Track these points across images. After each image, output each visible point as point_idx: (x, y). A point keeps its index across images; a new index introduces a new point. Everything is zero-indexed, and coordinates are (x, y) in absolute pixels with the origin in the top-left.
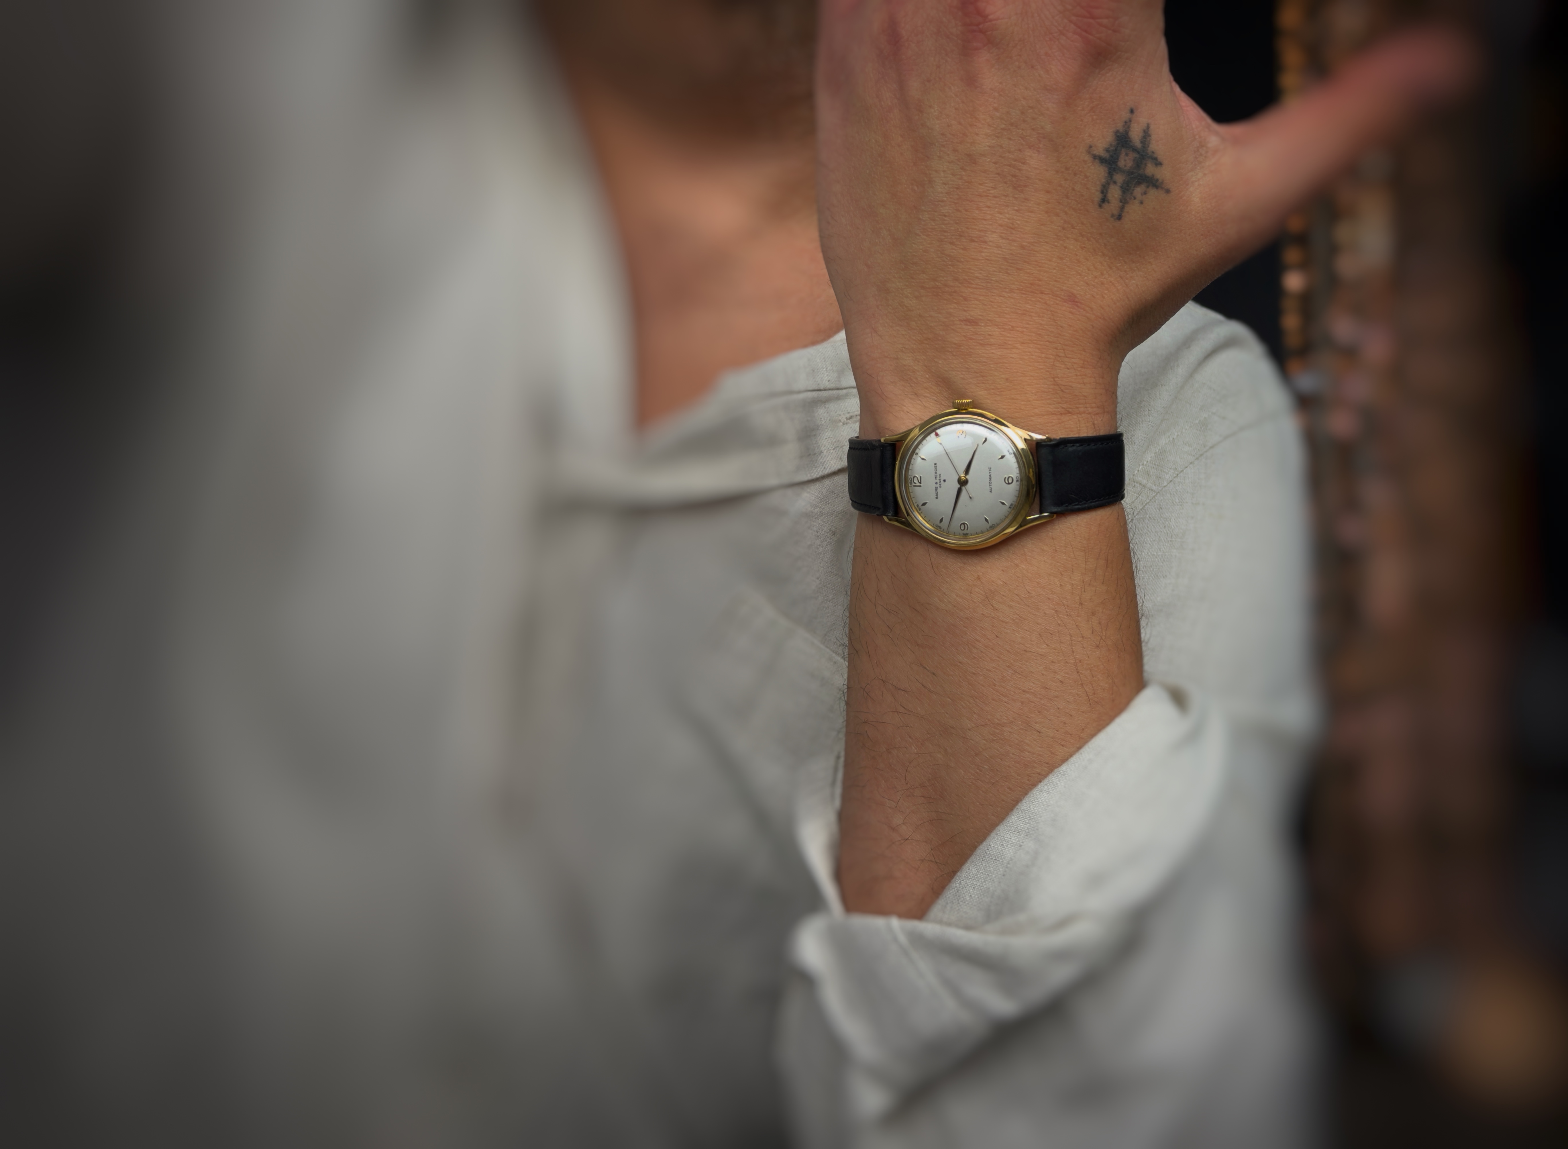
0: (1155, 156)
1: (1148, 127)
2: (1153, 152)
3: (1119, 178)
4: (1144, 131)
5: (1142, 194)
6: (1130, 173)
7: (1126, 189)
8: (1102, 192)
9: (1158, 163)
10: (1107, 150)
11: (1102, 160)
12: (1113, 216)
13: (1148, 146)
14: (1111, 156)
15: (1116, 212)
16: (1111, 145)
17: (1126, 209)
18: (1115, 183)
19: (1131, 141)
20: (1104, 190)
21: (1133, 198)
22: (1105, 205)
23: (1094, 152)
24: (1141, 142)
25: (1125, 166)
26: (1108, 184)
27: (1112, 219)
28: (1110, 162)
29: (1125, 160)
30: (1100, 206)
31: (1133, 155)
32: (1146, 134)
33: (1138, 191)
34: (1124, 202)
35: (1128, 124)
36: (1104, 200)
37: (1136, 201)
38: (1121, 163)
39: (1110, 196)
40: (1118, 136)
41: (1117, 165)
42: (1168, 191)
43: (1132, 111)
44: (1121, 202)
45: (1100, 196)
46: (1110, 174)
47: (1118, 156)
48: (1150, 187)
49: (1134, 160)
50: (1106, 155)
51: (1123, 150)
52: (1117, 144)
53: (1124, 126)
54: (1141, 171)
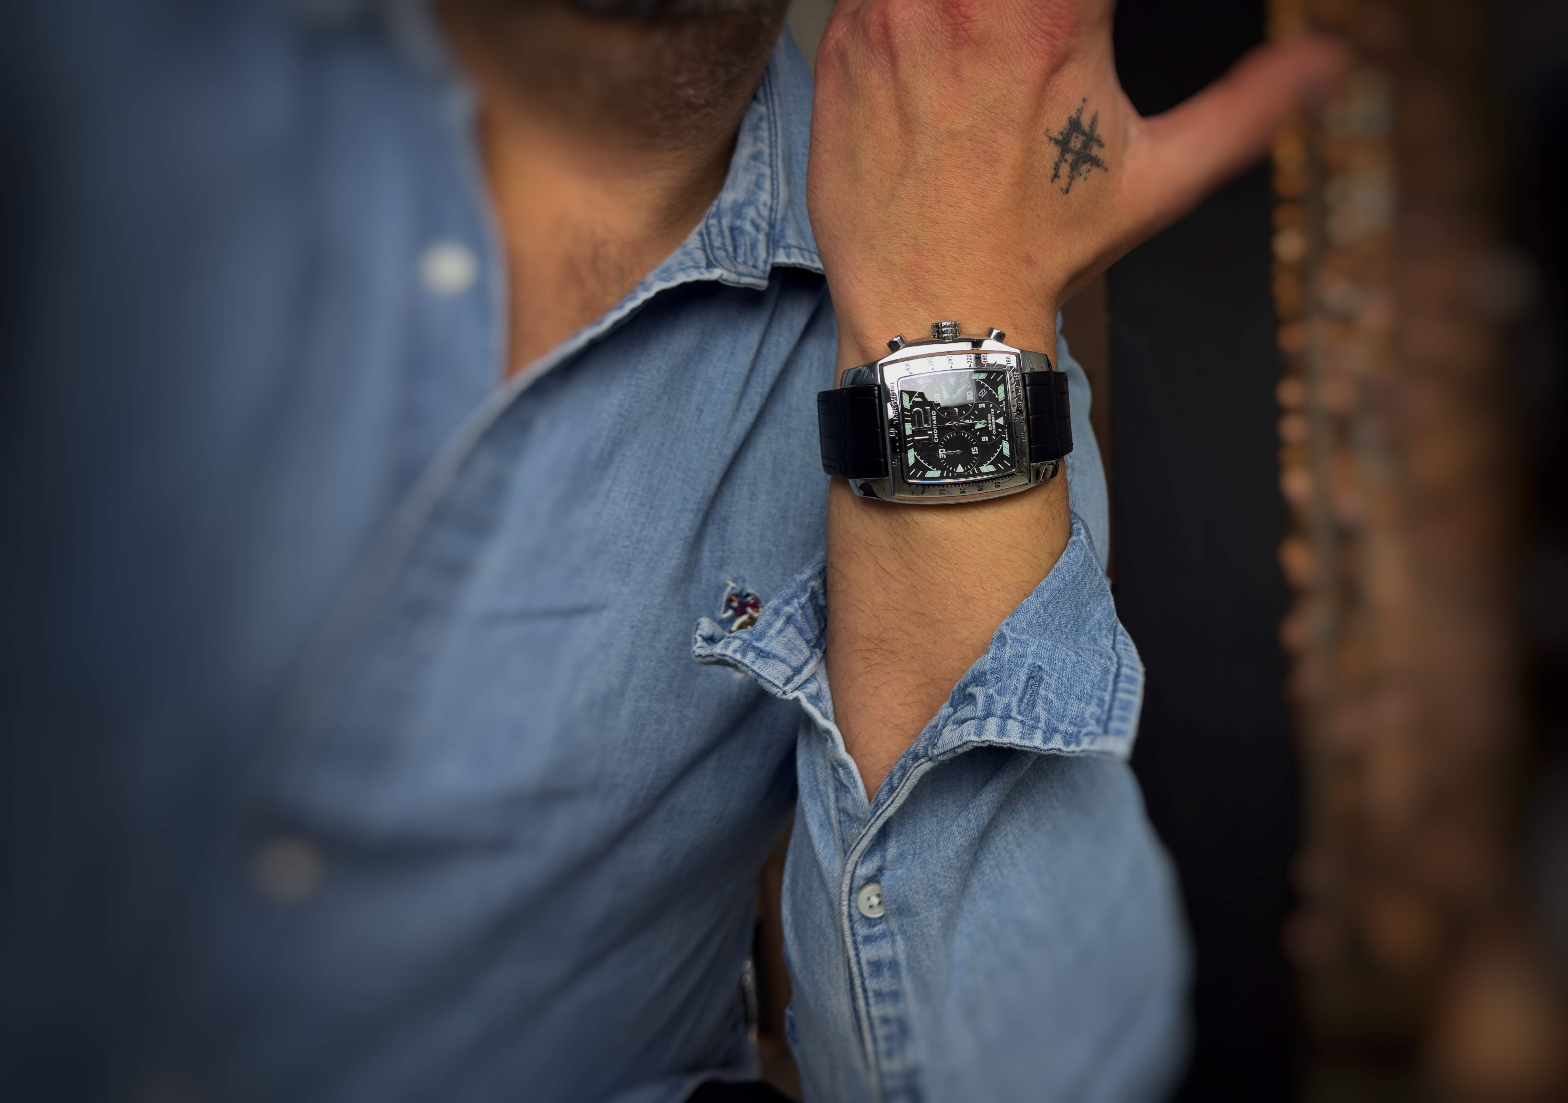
0: (1100, 139)
1: (1096, 113)
2: (1098, 136)
3: (1069, 157)
4: (1093, 118)
5: (1086, 172)
6: (1077, 153)
7: (1074, 167)
8: (1055, 169)
9: (1101, 145)
10: (1062, 133)
11: (1057, 142)
12: (1062, 190)
13: (1095, 130)
14: (1064, 138)
15: (1064, 187)
16: (1065, 129)
17: (1073, 184)
18: (1066, 161)
19: (1081, 126)
20: (1057, 168)
21: (1079, 175)
22: (1056, 180)
23: (1051, 135)
24: (1090, 127)
25: (1075, 147)
26: (1060, 161)
27: (1061, 192)
28: (1063, 143)
29: (1075, 142)
30: (1052, 181)
31: (1082, 138)
32: (1094, 121)
33: (1084, 169)
34: (1072, 178)
35: (1080, 111)
36: (1056, 176)
37: (1082, 178)
38: (1072, 144)
39: (1061, 173)
40: (1071, 122)
41: (1068, 146)
42: (1106, 170)
43: (1084, 100)
44: (1069, 177)
45: (1053, 172)
46: (1063, 154)
47: (1070, 139)
48: (1094, 166)
49: (1083, 142)
50: (1060, 137)
51: (1074, 133)
52: (1070, 128)
53: (1076, 113)
54: (1088, 152)
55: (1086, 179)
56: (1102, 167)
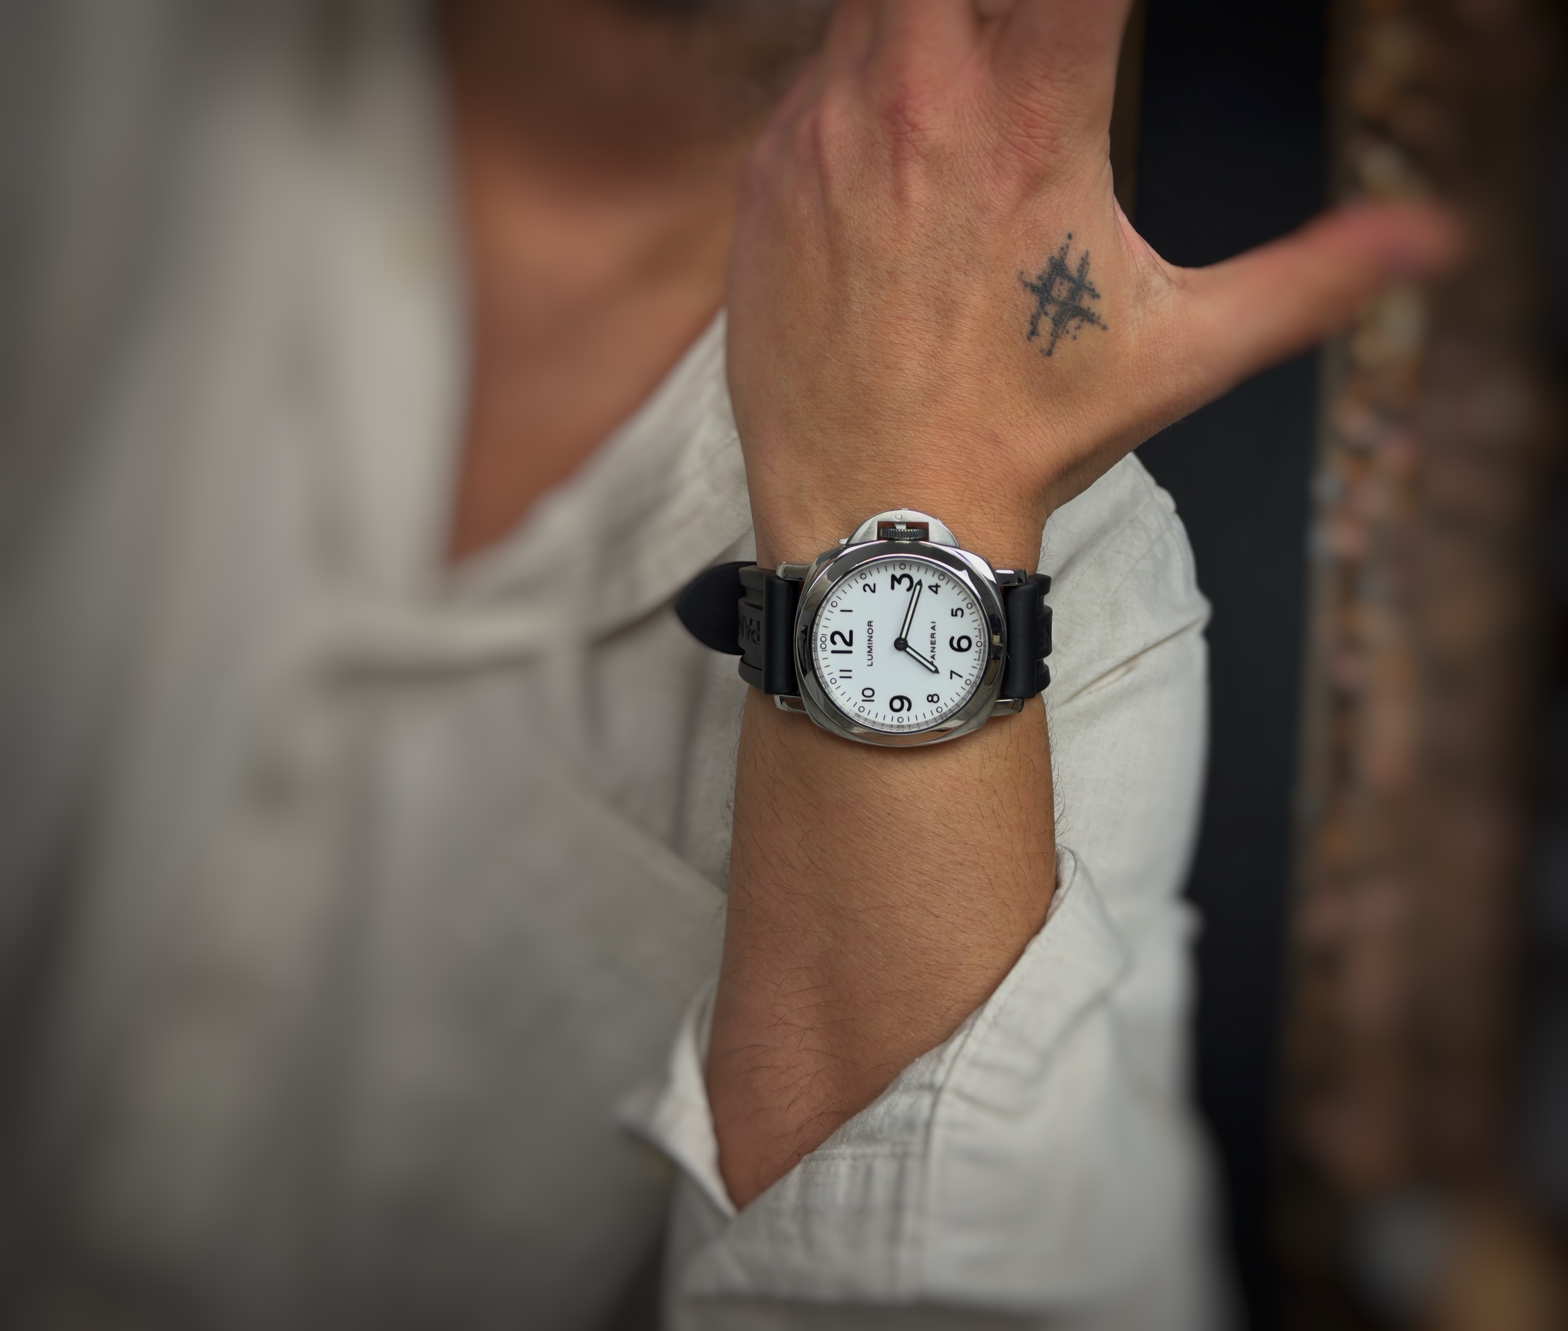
0: (1093, 287)
1: (1087, 254)
2: (1091, 283)
3: (1052, 309)
4: (1082, 259)
5: (1076, 329)
6: (1064, 304)
7: (1059, 322)
8: (1032, 323)
9: (1095, 296)
10: (1040, 278)
11: (1034, 289)
12: (1042, 351)
13: (1086, 276)
14: (1044, 285)
15: (1046, 347)
16: (1044, 272)
17: (1058, 344)
18: (1046, 314)
19: (1067, 270)
20: (1034, 322)
21: (1065, 332)
22: (1035, 339)
23: (1027, 279)
24: (1078, 271)
25: (1059, 296)
26: (1039, 314)
27: (1041, 354)
28: (1042, 290)
29: (1059, 290)
30: (1029, 339)
31: (1067, 285)
32: (1085, 262)
33: (1072, 323)
34: (1055, 336)
35: (1064, 250)
36: (1033, 333)
37: (1069, 336)
38: (1055, 293)
39: (1040, 328)
40: (1053, 264)
41: (1050, 295)
42: (1104, 328)
43: (1070, 237)
44: (1052, 335)
45: (1029, 327)
46: (1042, 304)
47: (1052, 285)
48: (1085, 322)
49: (1069, 290)
50: (1039, 283)
51: (1057, 278)
52: (1053, 271)
53: (1060, 252)
54: (1076, 303)
55: (1075, 338)
56: (1098, 324)
